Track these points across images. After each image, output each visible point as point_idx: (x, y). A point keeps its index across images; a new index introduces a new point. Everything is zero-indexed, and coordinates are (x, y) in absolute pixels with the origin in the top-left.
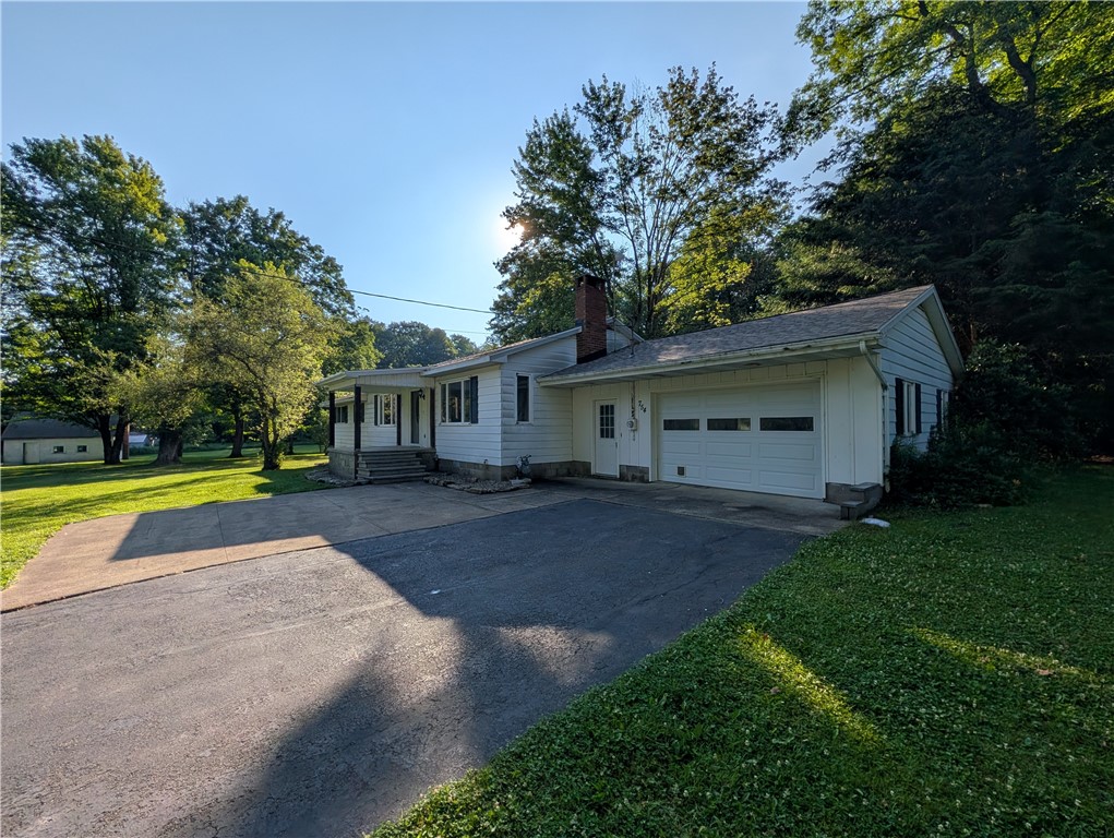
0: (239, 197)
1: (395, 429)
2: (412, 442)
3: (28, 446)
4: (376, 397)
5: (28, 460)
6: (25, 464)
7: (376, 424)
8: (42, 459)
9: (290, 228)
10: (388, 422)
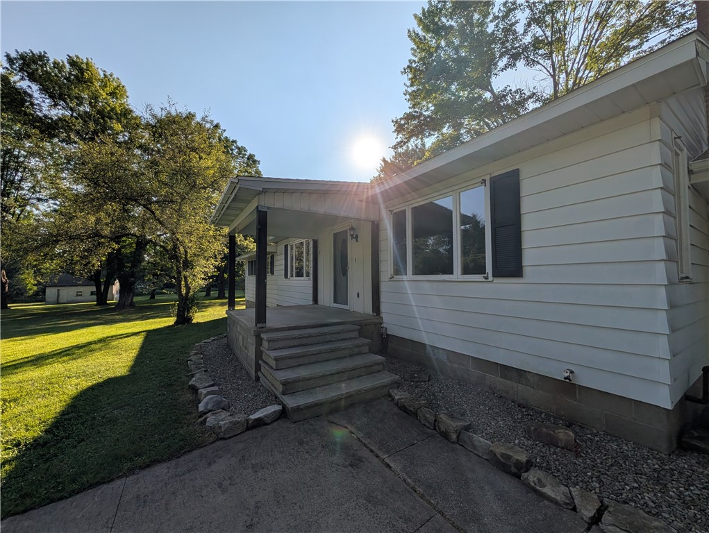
0: (190, 113)
1: (311, 283)
2: (335, 301)
3: (60, 291)
4: (286, 247)
5: (61, 301)
6: (58, 303)
7: (286, 276)
8: (69, 300)
9: (225, 135)
10: (299, 274)
